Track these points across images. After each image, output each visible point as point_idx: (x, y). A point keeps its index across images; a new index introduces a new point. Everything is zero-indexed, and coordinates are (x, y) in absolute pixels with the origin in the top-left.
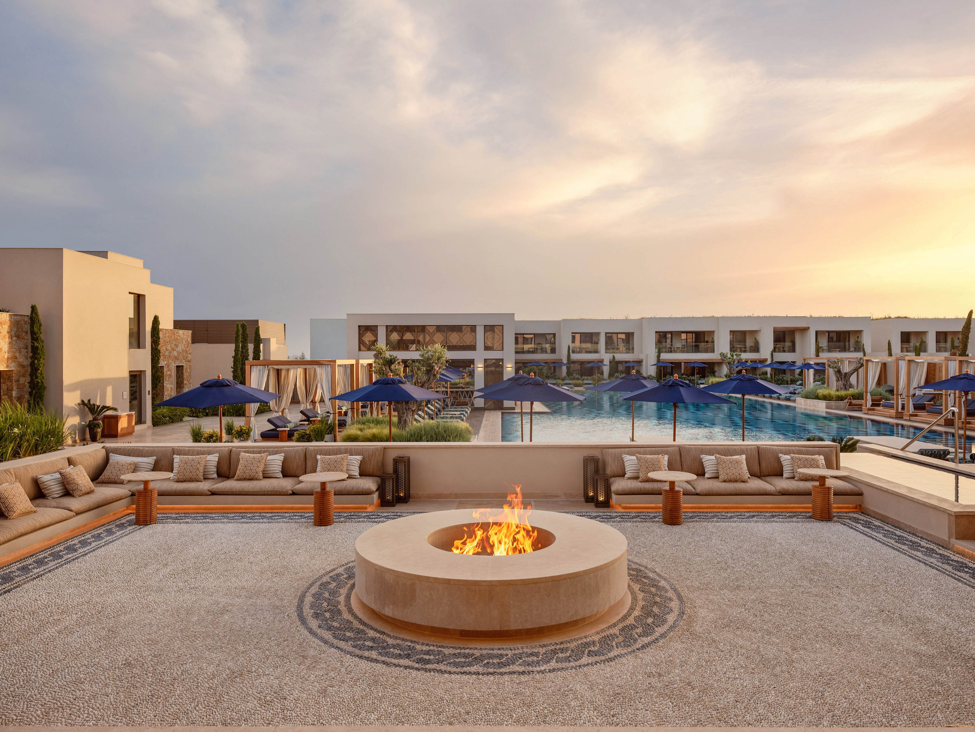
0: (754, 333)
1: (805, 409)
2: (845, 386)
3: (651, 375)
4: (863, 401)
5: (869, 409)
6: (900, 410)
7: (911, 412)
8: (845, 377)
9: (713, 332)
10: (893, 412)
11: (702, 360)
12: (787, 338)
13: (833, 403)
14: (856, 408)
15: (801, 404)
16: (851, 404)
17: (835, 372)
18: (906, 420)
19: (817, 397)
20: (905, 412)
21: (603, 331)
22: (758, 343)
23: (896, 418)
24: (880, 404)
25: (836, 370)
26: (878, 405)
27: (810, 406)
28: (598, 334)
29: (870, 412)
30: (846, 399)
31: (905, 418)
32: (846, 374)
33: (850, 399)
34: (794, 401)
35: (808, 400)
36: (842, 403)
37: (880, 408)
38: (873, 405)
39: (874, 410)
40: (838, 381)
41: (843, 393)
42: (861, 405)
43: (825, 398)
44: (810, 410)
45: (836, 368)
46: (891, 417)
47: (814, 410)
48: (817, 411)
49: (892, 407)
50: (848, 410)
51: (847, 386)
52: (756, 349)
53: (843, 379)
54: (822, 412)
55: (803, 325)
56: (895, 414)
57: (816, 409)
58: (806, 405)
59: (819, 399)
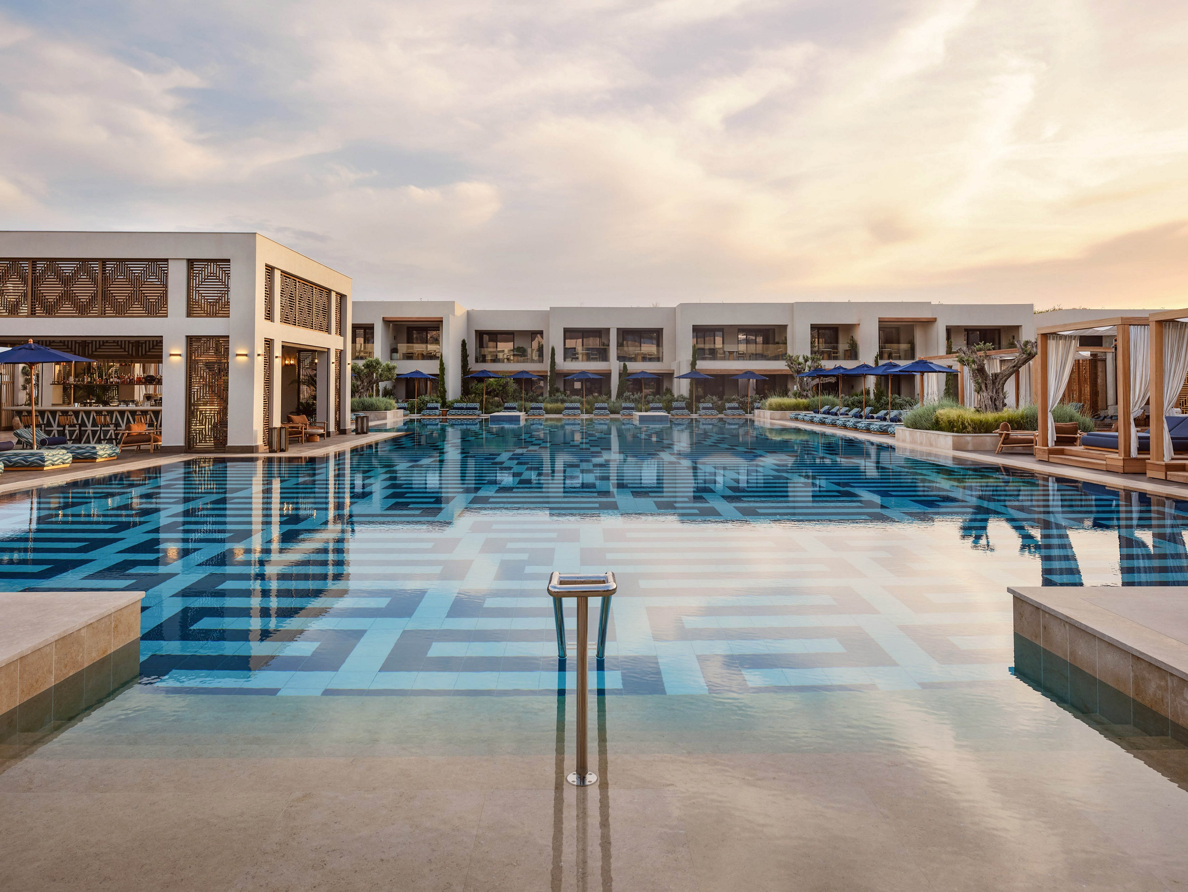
0: (849, 328)
1: (912, 451)
2: (994, 400)
3: (682, 395)
4: (1036, 433)
5: (1051, 452)
6: (1134, 453)
7: (1167, 460)
8: (994, 383)
9: (785, 327)
10: (1115, 458)
11: (765, 370)
12: (902, 337)
13: (969, 438)
14: (1019, 448)
15: (904, 441)
16: (1007, 440)
17: (973, 371)
18: (1153, 480)
19: (937, 425)
20: (1152, 458)
21: (614, 325)
22: (856, 344)
23: (1125, 473)
24: (1075, 439)
25: (975, 366)
26: (1072, 441)
27: (921, 443)
28: (608, 330)
29: (1054, 458)
30: (997, 428)
31: (1150, 474)
32: (996, 376)
33: (1005, 428)
34: (893, 434)
35: (918, 432)
36: (988, 439)
37: (1078, 448)
38: (1059, 441)
39: (1062, 452)
40: (979, 391)
41: (990, 416)
42: (1031, 441)
43: (951, 426)
44: (922, 453)
45: (974, 362)
46: (1109, 471)
47: (929, 454)
48: (936, 456)
49: (1111, 445)
50: (1002, 453)
51: (997, 403)
52: (853, 353)
53: (990, 387)
54: (946, 457)
55: (926, 315)
56: (1121, 463)
57: (934, 450)
58: (913, 442)
59: (941, 429)
